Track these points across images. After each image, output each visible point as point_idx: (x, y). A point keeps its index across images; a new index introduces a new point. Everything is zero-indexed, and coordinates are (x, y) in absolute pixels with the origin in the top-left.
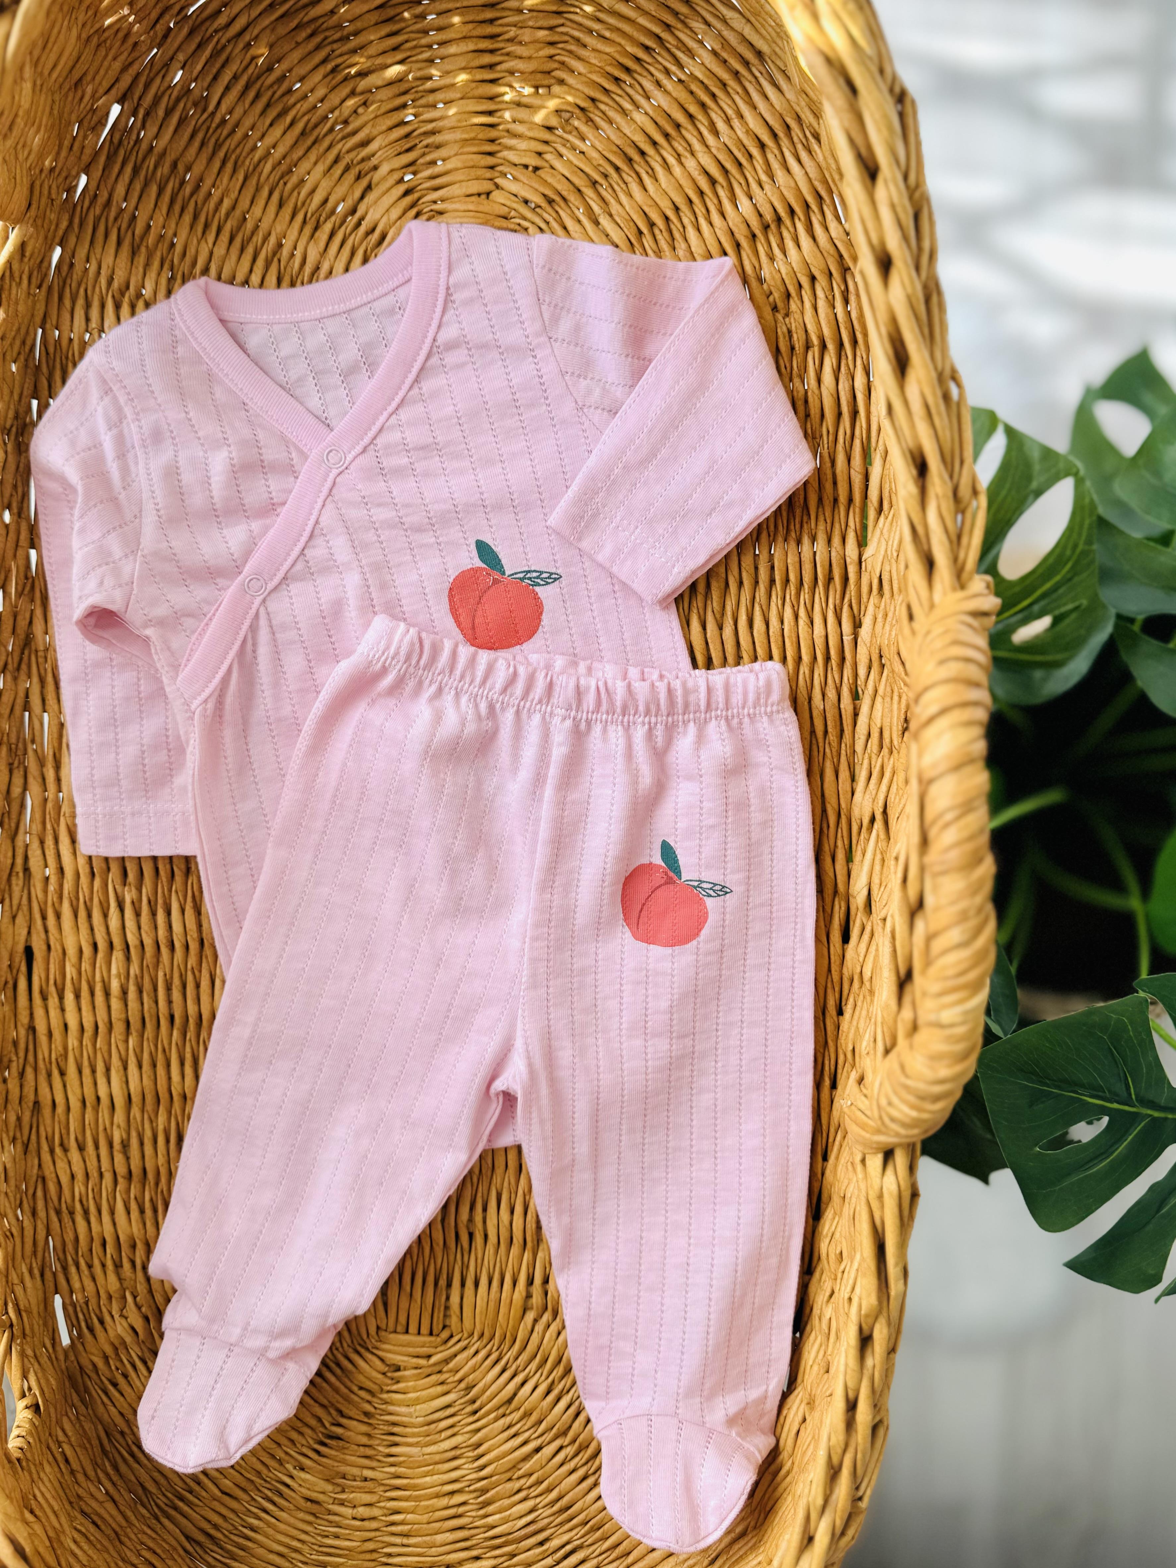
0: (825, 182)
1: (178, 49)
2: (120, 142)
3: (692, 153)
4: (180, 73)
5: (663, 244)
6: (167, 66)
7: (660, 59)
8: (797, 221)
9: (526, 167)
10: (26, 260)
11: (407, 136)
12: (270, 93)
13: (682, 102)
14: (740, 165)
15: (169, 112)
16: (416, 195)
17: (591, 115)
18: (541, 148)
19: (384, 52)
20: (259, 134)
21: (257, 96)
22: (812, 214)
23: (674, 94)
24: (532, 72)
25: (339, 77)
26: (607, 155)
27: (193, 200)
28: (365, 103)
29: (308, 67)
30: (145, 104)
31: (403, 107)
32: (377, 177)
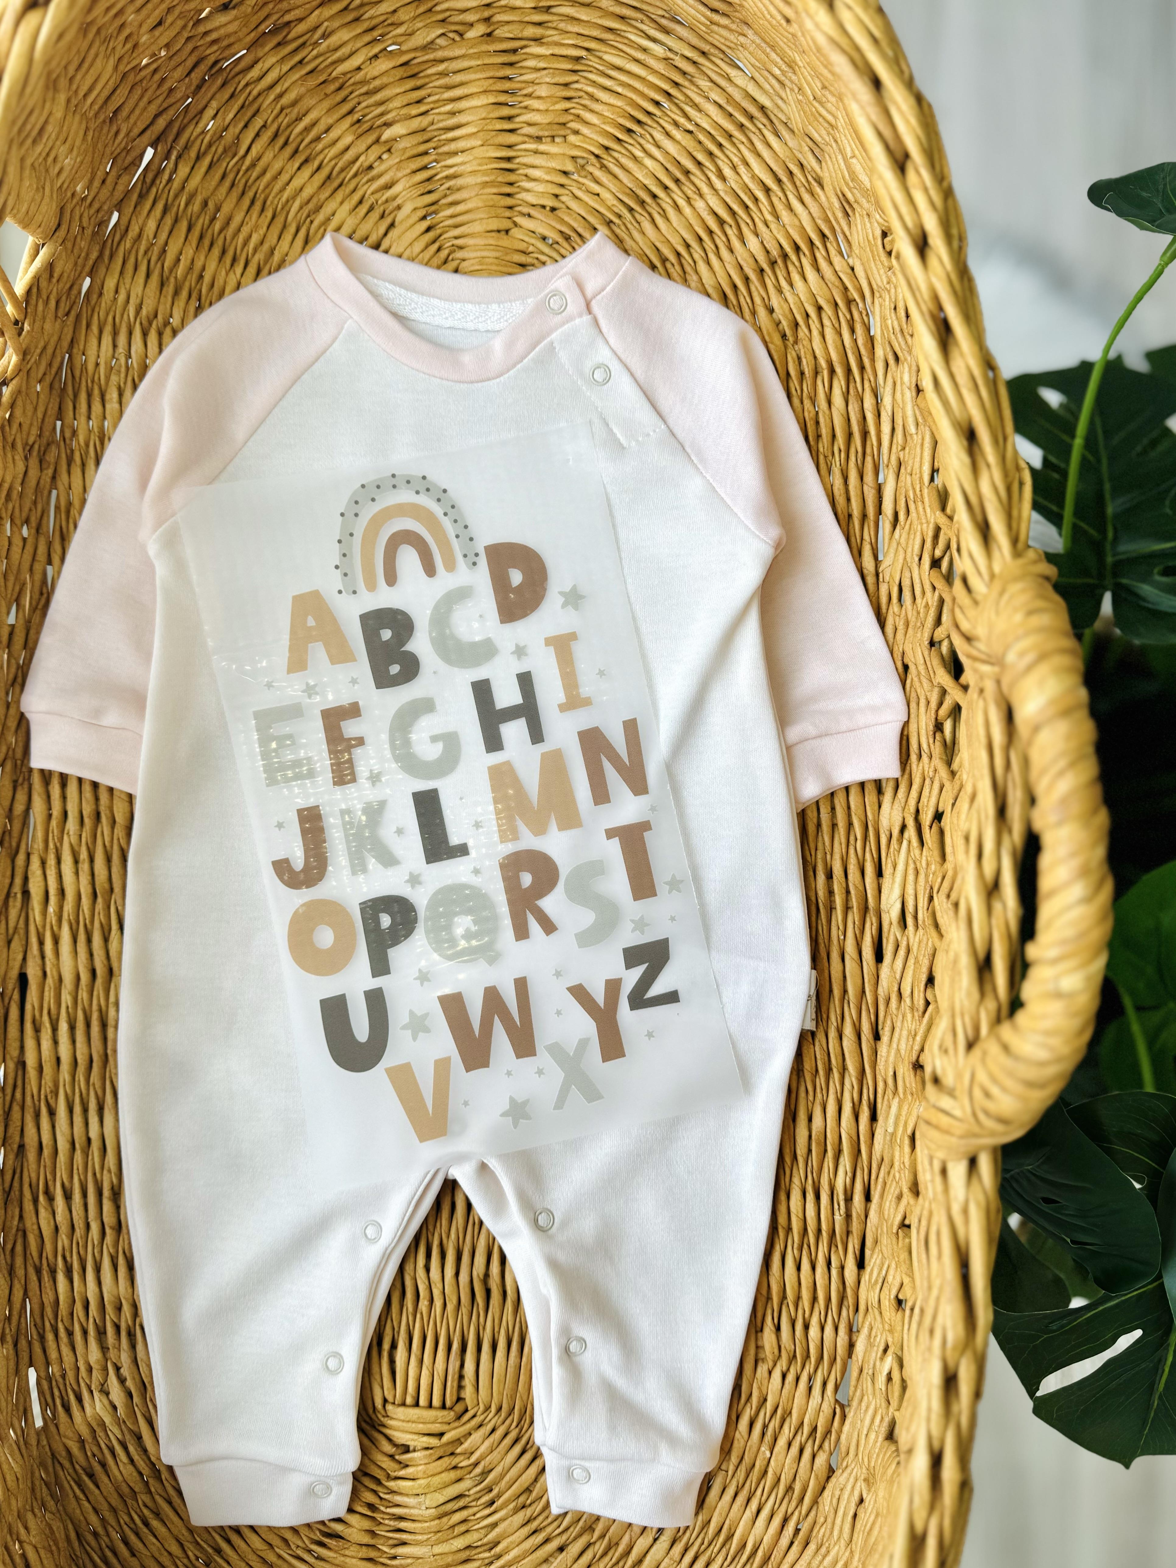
0: (828, 221)
1: (213, 98)
2: (153, 182)
3: (701, 195)
4: (213, 121)
6: (200, 114)
7: (669, 113)
8: (802, 256)
9: (544, 207)
10: (54, 281)
11: (430, 179)
12: (299, 140)
13: (691, 150)
14: (747, 206)
15: (201, 156)
16: (438, 232)
17: (605, 162)
18: (558, 191)
19: (409, 105)
20: (288, 177)
21: (286, 143)
22: (816, 251)
23: (683, 143)
24: (549, 124)
25: (366, 126)
26: (621, 197)
27: (222, 236)
28: (389, 150)
29: (336, 116)
30: (179, 147)
31: (426, 153)
32: (401, 215)
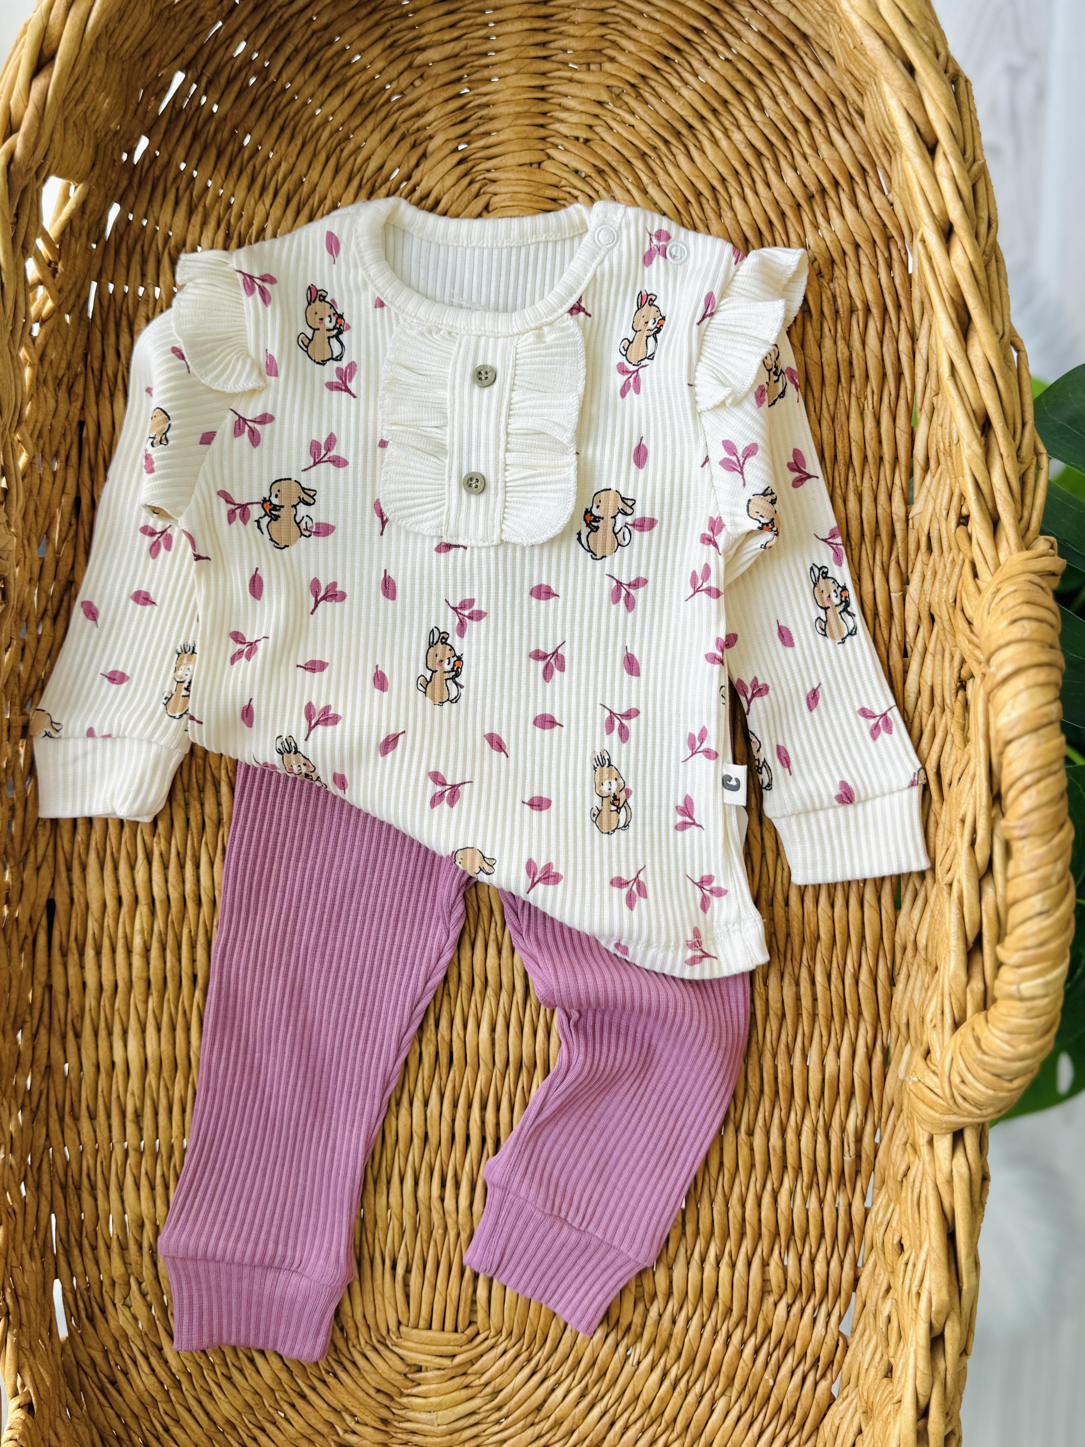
0: (868, 155)
1: (243, 23)
3: (739, 128)
4: (243, 45)
5: (710, 213)
6: (230, 39)
7: (708, 39)
8: (841, 192)
9: (577, 139)
10: (86, 217)
11: (462, 108)
12: (329, 65)
13: (730, 79)
14: (785, 138)
15: (230, 82)
16: (469, 164)
17: (641, 91)
18: (591, 121)
19: (441, 29)
20: (318, 103)
21: (317, 68)
22: (855, 186)
23: (722, 72)
24: (585, 50)
25: (398, 52)
26: (656, 128)
27: (251, 164)
28: (421, 76)
29: (367, 42)
30: (208, 73)
31: (459, 80)
32: (432, 145)
